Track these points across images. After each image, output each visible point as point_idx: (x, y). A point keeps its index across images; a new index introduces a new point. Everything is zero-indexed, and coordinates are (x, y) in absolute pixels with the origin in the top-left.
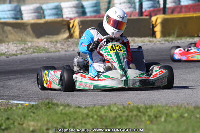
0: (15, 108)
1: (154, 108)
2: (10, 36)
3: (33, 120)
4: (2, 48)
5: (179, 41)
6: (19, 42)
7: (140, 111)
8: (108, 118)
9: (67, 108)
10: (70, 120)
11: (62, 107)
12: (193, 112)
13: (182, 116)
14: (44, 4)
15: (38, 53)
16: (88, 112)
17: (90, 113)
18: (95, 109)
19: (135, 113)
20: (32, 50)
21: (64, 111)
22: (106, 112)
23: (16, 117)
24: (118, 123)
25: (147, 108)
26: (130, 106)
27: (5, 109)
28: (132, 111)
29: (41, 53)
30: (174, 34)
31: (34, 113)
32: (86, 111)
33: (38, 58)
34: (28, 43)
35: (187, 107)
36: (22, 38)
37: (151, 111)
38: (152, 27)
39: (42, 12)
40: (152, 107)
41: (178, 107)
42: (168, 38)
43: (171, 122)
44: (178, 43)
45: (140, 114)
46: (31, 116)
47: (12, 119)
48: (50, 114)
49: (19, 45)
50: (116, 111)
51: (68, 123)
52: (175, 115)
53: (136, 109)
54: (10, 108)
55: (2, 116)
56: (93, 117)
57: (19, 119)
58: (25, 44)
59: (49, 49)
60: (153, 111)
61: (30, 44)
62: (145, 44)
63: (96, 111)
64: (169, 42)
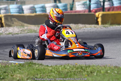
0: (10, 66)
1: (91, 67)
2: (15, 23)
3: (19, 74)
4: (10, 30)
5: (111, 27)
6: (19, 27)
7: (82, 69)
8: (63, 73)
9: (40, 66)
10: (41, 73)
11: (37, 66)
12: (113, 70)
13: (107, 72)
14: (35, 4)
15: (30, 33)
16: (52, 69)
17: (53, 70)
18: (56, 67)
19: (79, 70)
20: (27, 31)
21: (38, 68)
22: (62, 69)
23: (10, 71)
24: (68, 76)
25: (86, 67)
26: (77, 66)
27: (4, 66)
28: (77, 68)
29: (32, 33)
30: (109, 22)
31: (20, 69)
32: (50, 68)
33: (30, 36)
34: (24, 27)
35: (110, 66)
36: (22, 24)
37: (89, 68)
38: (96, 19)
39: (34, 9)
40: (89, 66)
41: (104, 66)
42: (105, 25)
43: (100, 76)
44: (111, 28)
45: (82, 70)
46: (18, 71)
47: (7, 73)
48: (29, 70)
49: (19, 28)
50: (68, 69)
51: (39, 75)
52: (102, 72)
53: (80, 68)
54: (7, 66)
55: (2, 71)
56: (54, 72)
57: (11, 72)
58: (23, 28)
59: (36, 30)
60: (90, 69)
61: (26, 28)
62: (92, 28)
63: (56, 68)
64: (105, 27)
